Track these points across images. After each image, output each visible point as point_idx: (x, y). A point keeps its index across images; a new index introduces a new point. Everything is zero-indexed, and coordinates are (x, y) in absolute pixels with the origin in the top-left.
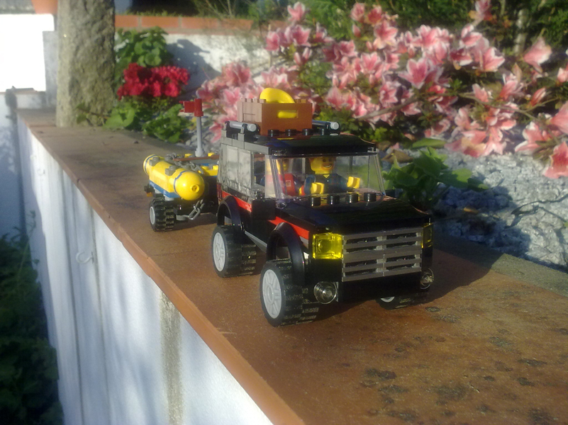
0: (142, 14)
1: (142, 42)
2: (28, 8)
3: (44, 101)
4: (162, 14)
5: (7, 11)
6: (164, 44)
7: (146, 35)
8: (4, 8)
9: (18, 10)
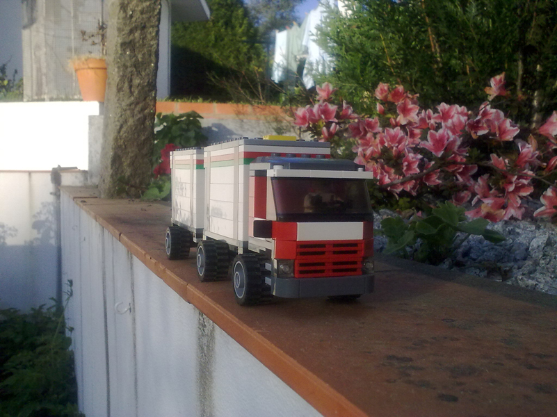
0: (179, 100)
1: (179, 125)
2: (76, 97)
3: (86, 179)
4: (198, 101)
5: (57, 99)
6: (200, 127)
7: (183, 119)
8: (55, 97)
9: (67, 99)
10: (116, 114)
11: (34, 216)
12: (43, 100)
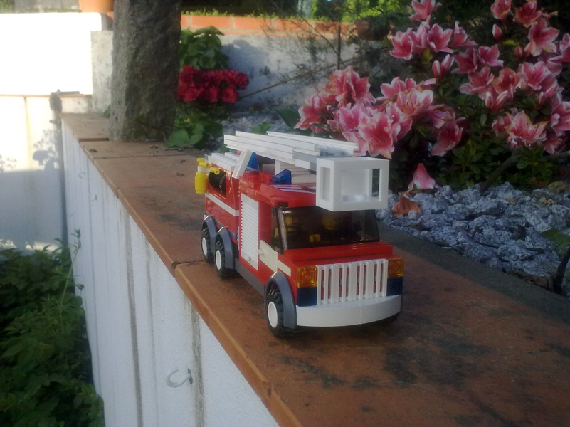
0: (192, 13)
1: (196, 43)
2: (73, 7)
3: (90, 105)
4: (213, 14)
5: (52, 10)
6: (219, 45)
7: (199, 36)
8: (49, 7)
9: (63, 9)
10: (130, 33)
11: (35, 146)
12: (37, 11)
